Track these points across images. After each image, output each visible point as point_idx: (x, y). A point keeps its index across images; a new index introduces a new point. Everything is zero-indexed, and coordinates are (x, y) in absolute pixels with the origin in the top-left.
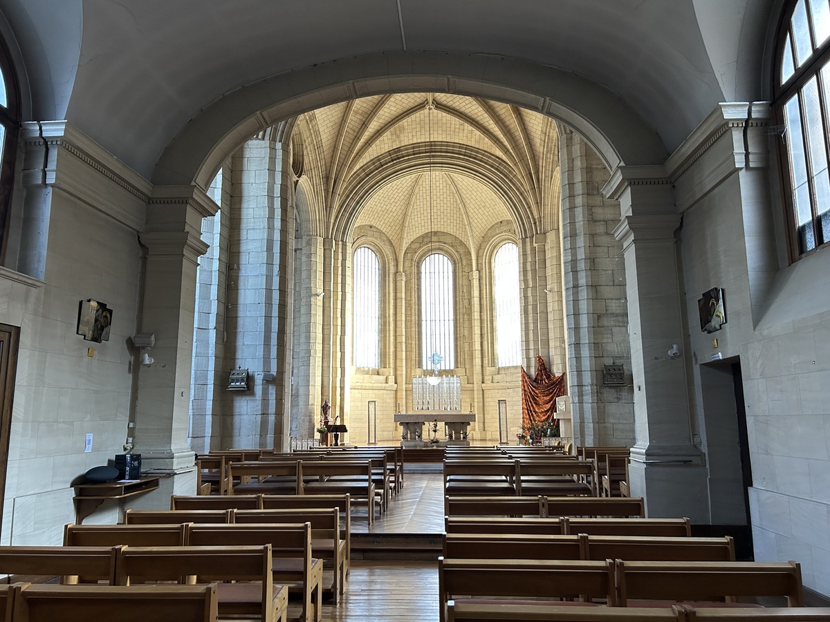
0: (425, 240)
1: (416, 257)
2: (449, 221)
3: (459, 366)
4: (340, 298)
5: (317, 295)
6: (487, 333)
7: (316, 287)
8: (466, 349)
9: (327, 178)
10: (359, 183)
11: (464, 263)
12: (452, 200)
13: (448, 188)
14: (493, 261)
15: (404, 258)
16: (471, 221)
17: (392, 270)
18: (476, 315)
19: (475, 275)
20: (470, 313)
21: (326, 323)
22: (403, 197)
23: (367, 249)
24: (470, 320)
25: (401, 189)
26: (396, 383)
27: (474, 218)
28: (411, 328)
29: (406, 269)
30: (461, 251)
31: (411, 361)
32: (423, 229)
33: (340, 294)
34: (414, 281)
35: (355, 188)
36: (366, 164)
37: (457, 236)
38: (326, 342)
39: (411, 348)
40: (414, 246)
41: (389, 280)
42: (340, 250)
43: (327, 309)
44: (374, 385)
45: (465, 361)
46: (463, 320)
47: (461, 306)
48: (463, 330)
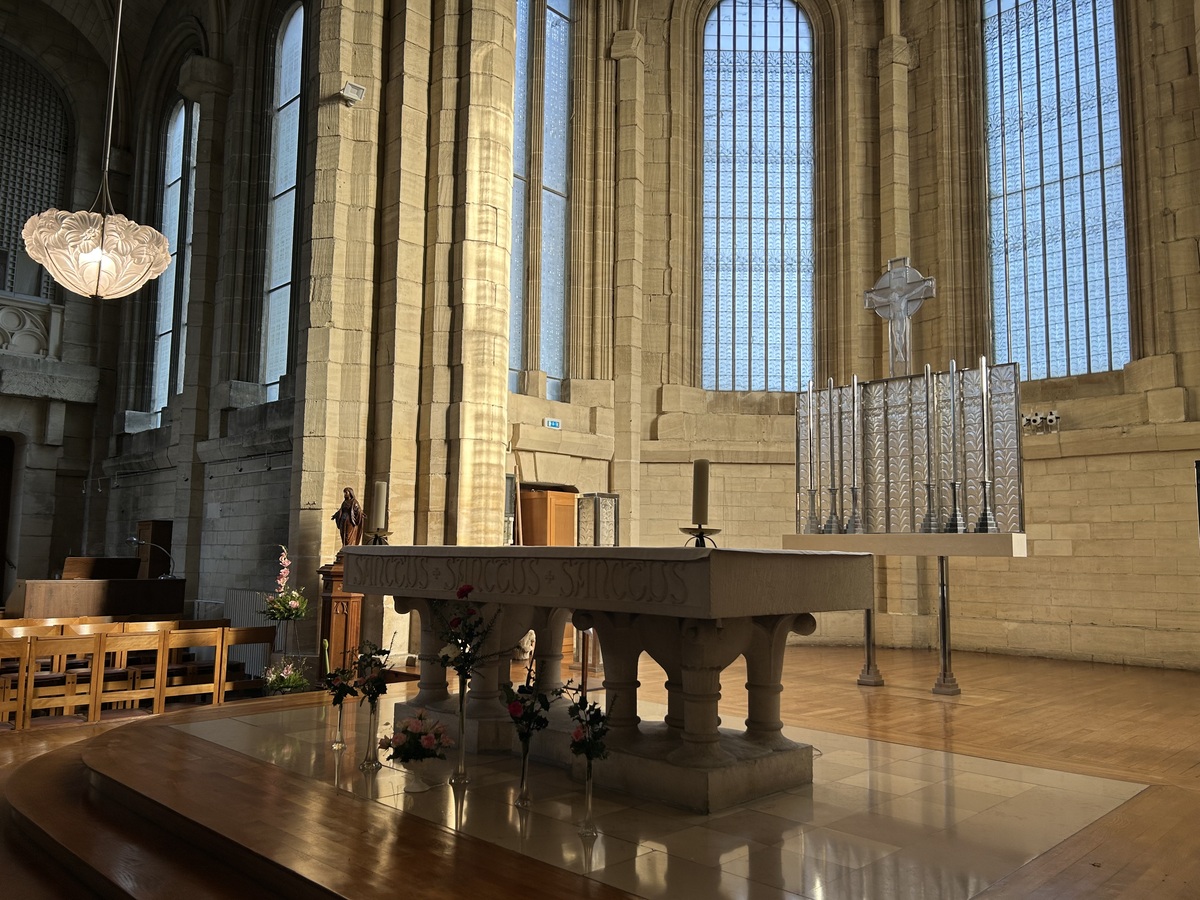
3: (1151, 349)
24: (1196, 137)
29: (912, 22)
41: (844, 78)
44: (773, 449)
45: (1173, 325)
46: (1162, 149)
47: (1150, 87)
48: (1163, 189)
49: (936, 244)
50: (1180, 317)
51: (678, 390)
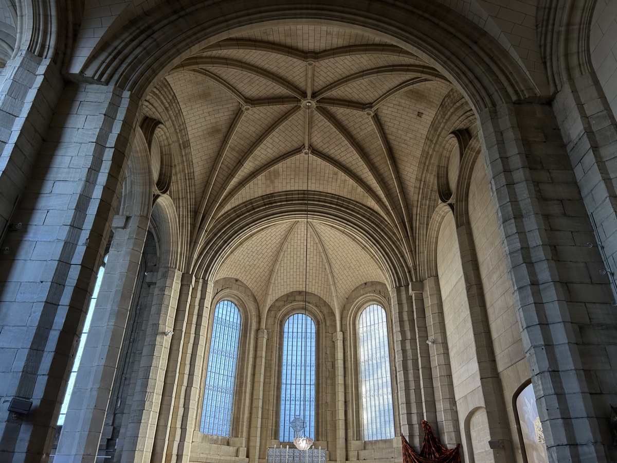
0: (290, 299)
1: (280, 315)
2: (314, 282)
3: (320, 438)
4: (192, 341)
5: (164, 334)
6: (352, 400)
7: (165, 324)
8: (329, 418)
9: (195, 213)
10: (229, 223)
11: (328, 323)
12: (318, 260)
13: (315, 248)
14: (357, 322)
15: (267, 315)
16: (336, 281)
17: (254, 326)
18: (340, 379)
19: (339, 335)
20: (333, 377)
21: (170, 369)
22: (271, 254)
23: (230, 303)
24: (334, 385)
25: (270, 245)
26: (248, 456)
27: (339, 279)
28: (269, 391)
29: (268, 327)
30: (325, 311)
31: (267, 430)
32: (288, 287)
33: (192, 336)
34: (276, 339)
35: (224, 227)
36: (238, 206)
37: (322, 297)
38: (167, 394)
39: (268, 414)
40: (278, 304)
41: (250, 337)
42: (200, 288)
43: (174, 352)
44: (222, 458)
45: (327, 433)
46: (326, 385)
47: (324, 369)
48: (326, 396)
49: (269, 395)
50: (328, 431)
51: (198, 433)
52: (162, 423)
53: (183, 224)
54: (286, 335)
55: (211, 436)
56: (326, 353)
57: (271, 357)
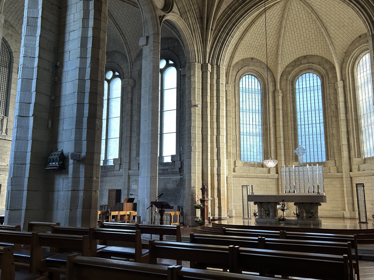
0: (297, 63)
1: (290, 77)
2: (315, 45)
3: (330, 158)
5: (196, 106)
6: (353, 130)
7: (195, 100)
8: (335, 144)
11: (330, 76)
12: (315, 27)
13: (310, 17)
14: (355, 70)
15: (280, 79)
16: (333, 41)
17: (271, 89)
18: (342, 116)
19: (340, 84)
20: (337, 116)
21: (204, 127)
22: (274, 32)
23: (250, 76)
24: (337, 121)
25: (272, 25)
26: (277, 173)
27: (335, 38)
28: (288, 131)
29: (282, 87)
30: (327, 67)
31: (289, 156)
32: (295, 55)
33: (215, 104)
34: (289, 95)
37: (323, 56)
39: (289, 146)
40: (288, 70)
41: (269, 97)
42: (215, 72)
43: (204, 116)
44: (258, 175)
45: (334, 155)
46: (332, 122)
47: (329, 110)
48: (332, 129)
49: (288, 133)
50: (335, 153)
51: (239, 162)
52: (204, 157)
53: (194, 29)
54: (297, 91)
55: (250, 162)
56: (330, 99)
57: (287, 108)
